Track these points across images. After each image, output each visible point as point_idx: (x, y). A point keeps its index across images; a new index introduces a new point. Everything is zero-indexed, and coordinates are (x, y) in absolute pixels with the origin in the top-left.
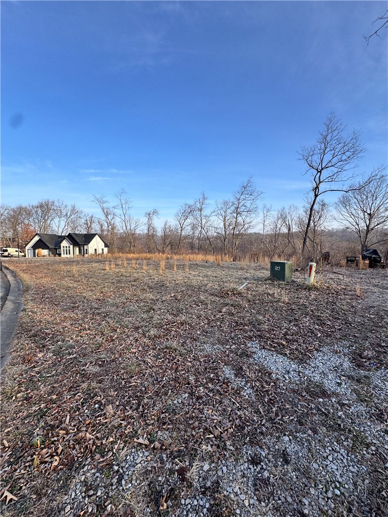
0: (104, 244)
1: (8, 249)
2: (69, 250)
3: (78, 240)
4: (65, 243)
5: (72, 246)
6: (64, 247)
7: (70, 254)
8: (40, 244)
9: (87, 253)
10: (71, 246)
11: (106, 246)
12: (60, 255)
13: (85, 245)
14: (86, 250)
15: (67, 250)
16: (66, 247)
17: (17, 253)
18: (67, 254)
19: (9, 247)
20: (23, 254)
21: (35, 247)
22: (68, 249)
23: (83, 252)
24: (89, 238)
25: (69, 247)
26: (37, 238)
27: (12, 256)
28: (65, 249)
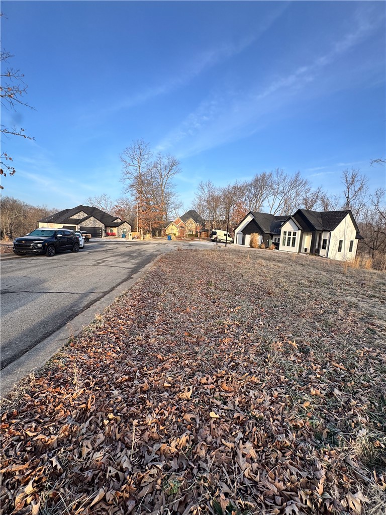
3: (312, 222)
4: (288, 227)
5: (300, 231)
6: (285, 233)
7: (293, 245)
10: (299, 233)
12: (277, 245)
13: (324, 231)
15: (289, 239)
20: (231, 239)
21: (246, 231)
22: (292, 236)
23: (317, 244)
24: (331, 220)
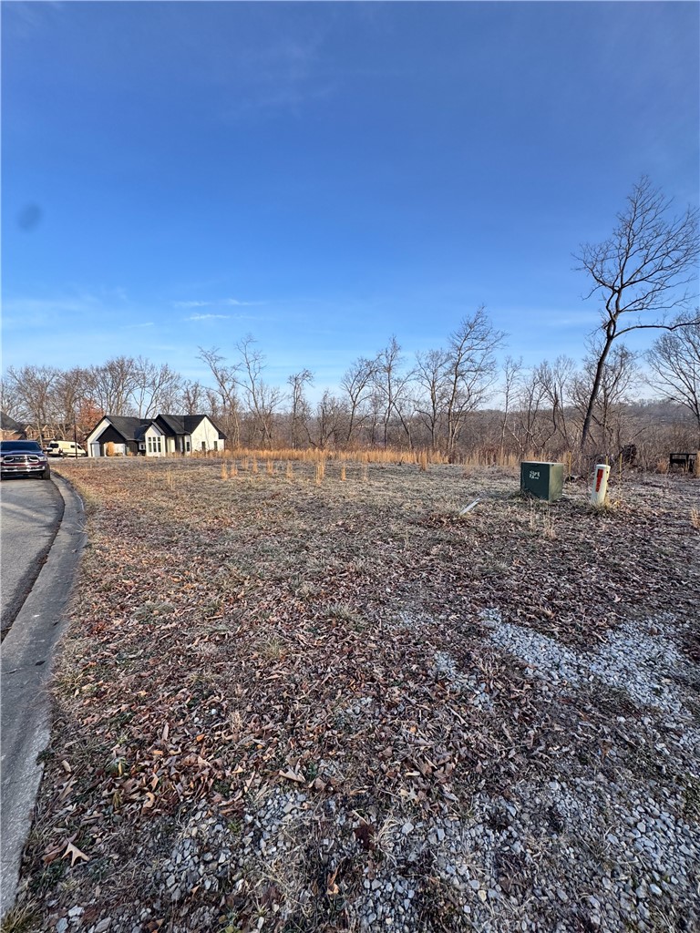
0: (217, 433)
1: (58, 442)
2: (159, 444)
3: (173, 427)
4: (151, 433)
6: (150, 438)
7: (160, 450)
8: (111, 435)
9: (188, 450)
10: (163, 438)
11: (221, 436)
12: (143, 452)
13: (185, 434)
14: (188, 443)
15: (155, 444)
16: (154, 438)
17: (73, 450)
18: (155, 450)
19: (61, 439)
20: (83, 451)
21: (103, 439)
22: (157, 442)
23: (181, 447)
24: (191, 422)
25: (159, 439)
26: (105, 424)
27: (65, 455)
28: (152, 442)
